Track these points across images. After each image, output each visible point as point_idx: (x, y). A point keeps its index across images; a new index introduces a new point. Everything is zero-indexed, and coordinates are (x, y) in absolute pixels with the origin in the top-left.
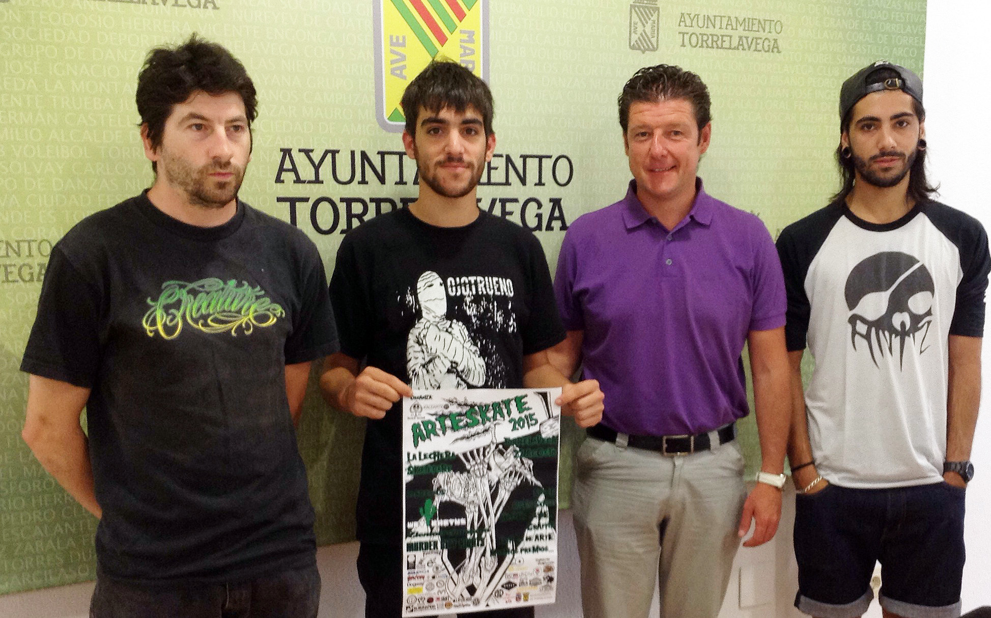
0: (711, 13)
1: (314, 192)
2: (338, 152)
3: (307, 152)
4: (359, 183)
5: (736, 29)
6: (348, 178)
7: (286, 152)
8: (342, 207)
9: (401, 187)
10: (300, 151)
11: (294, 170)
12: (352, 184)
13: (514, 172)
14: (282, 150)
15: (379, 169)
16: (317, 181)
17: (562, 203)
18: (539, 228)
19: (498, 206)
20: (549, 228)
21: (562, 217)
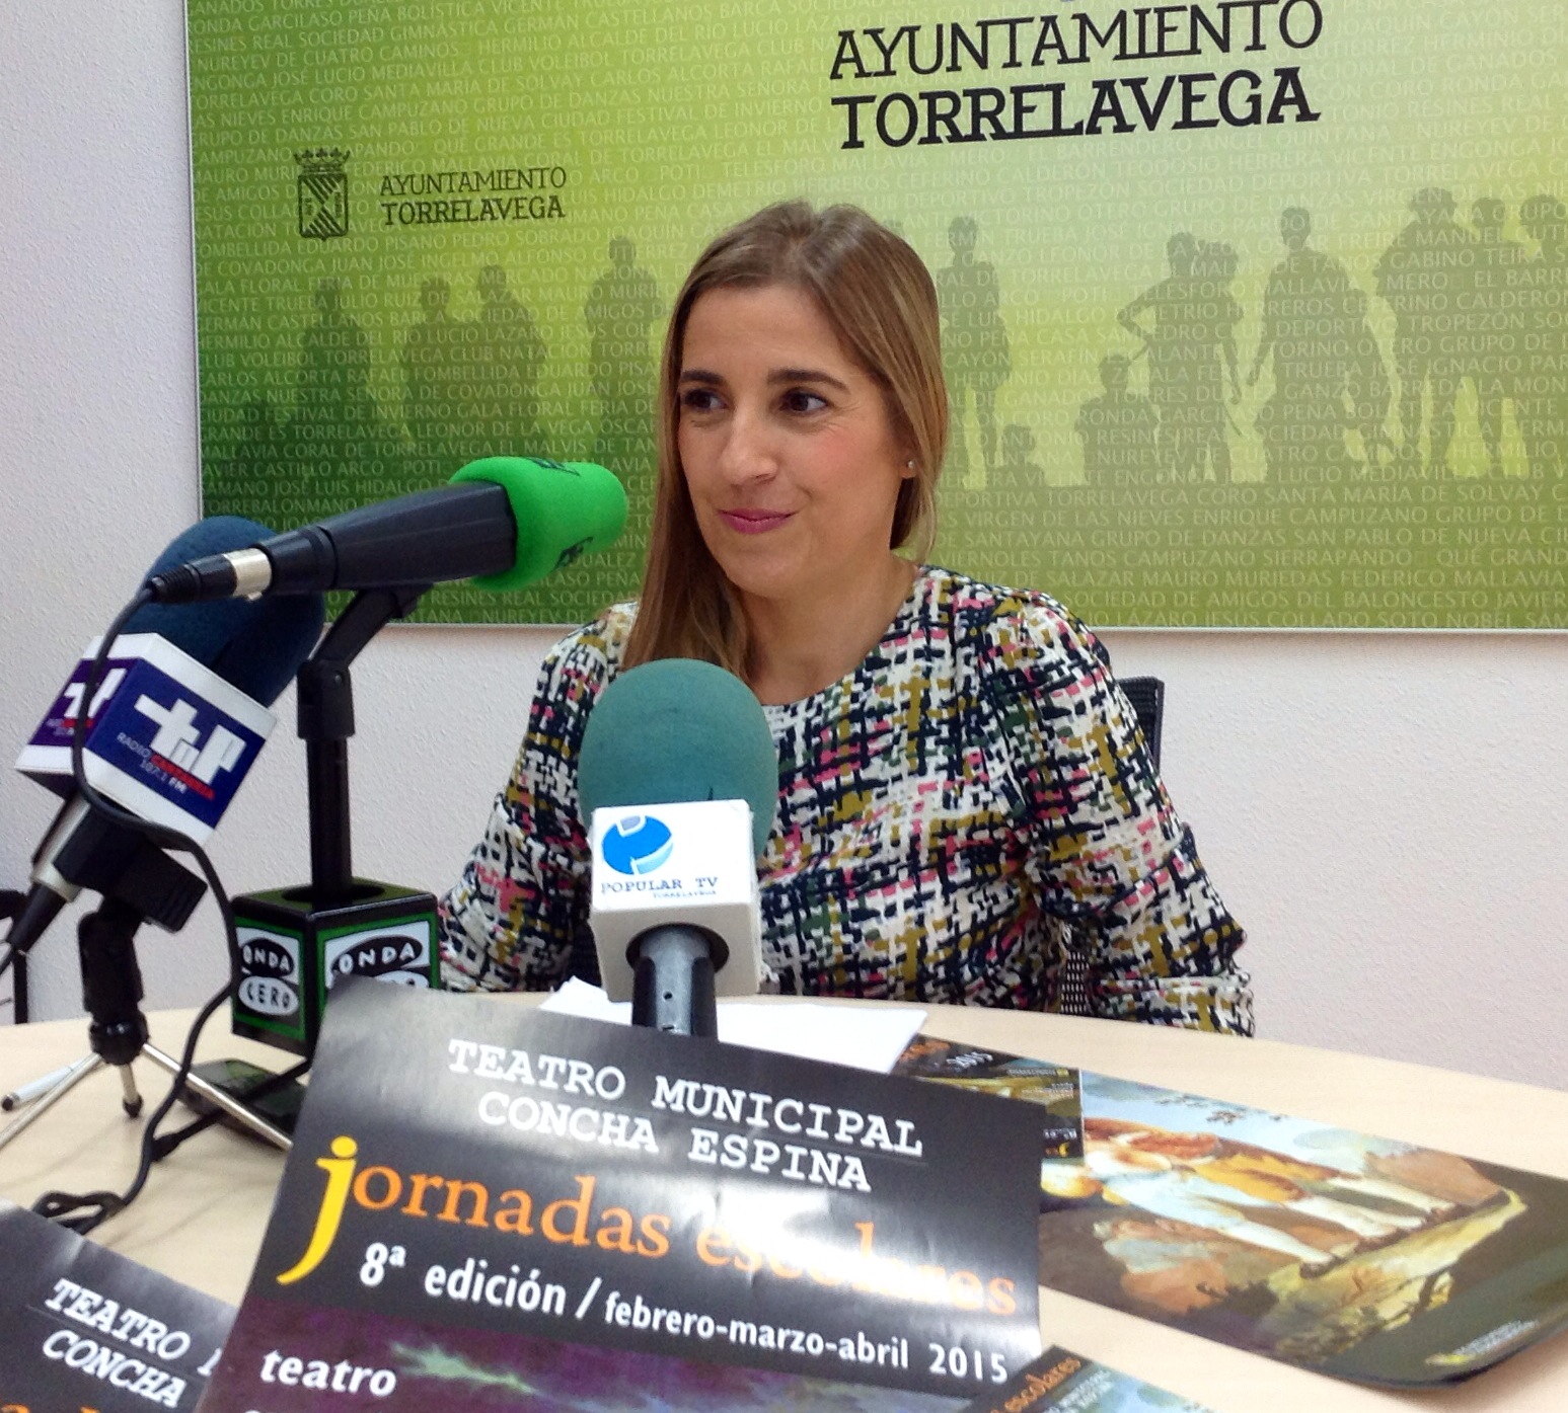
1: (881, 87)
2: (918, 28)
3: (874, 34)
4: (948, 70)
6: (932, 63)
7: (847, 36)
8: (922, 107)
9: (1012, 70)
10: (866, 32)
11: (857, 59)
12: (937, 73)
13: (1206, 32)
14: (841, 34)
15: (979, 48)
16: (888, 71)
17: (1300, 75)
18: (1255, 118)
19: (1177, 88)
20: (1275, 117)
21: (1300, 99)
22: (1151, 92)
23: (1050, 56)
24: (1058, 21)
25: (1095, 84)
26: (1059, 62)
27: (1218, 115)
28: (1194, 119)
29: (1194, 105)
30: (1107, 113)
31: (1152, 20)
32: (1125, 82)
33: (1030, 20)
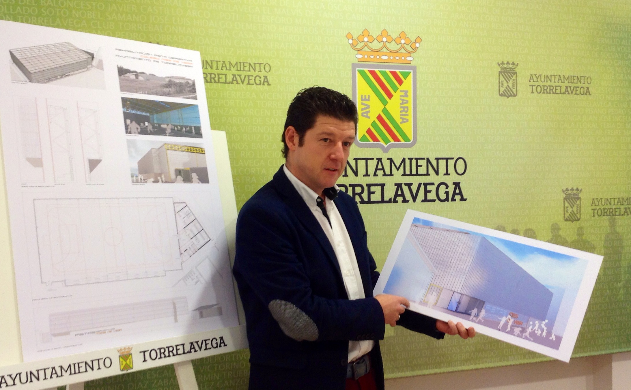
0: (549, 74)
5: (564, 82)
9: (367, 177)
13: (431, 168)
15: (354, 168)
17: (461, 185)
18: (447, 200)
19: (422, 187)
20: (453, 200)
21: (460, 193)
22: (414, 188)
23: (380, 173)
24: (382, 160)
25: (396, 185)
26: (383, 175)
27: (435, 198)
28: (428, 198)
29: (428, 194)
30: (400, 195)
31: (414, 162)
32: (406, 184)
33: (373, 159)
